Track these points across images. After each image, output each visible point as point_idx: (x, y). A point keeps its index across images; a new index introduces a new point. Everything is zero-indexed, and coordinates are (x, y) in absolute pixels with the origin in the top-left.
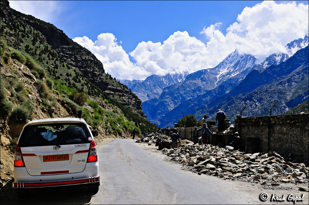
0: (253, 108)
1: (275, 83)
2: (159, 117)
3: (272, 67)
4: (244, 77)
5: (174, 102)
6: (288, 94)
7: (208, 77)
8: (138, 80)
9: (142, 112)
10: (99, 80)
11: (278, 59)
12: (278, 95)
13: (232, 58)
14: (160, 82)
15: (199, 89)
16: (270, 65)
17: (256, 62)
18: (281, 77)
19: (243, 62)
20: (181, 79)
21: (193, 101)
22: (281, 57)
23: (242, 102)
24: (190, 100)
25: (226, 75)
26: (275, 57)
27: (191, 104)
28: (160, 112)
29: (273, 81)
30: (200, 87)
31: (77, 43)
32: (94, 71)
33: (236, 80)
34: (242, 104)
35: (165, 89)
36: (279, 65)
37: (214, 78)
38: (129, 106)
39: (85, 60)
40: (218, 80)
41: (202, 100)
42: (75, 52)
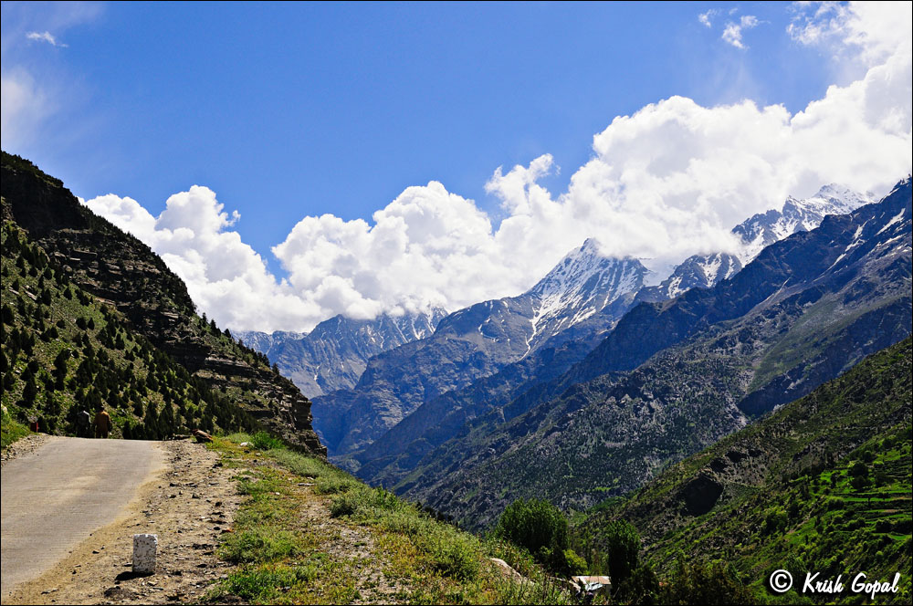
0: (641, 419)
1: (704, 341)
2: (356, 446)
3: (695, 294)
4: (614, 325)
5: (403, 400)
6: (742, 374)
7: (503, 323)
8: (290, 333)
9: (312, 438)
10: (177, 337)
11: (710, 270)
12: (714, 379)
13: (575, 267)
14: (358, 338)
15: (478, 360)
16: (688, 289)
17: (645, 278)
18: (721, 325)
19: (608, 278)
20: (423, 331)
21: (460, 398)
22: (719, 265)
23: (609, 401)
24: (451, 393)
25: (558, 318)
26: (700, 264)
27: (453, 405)
28: (359, 431)
29: (697, 337)
30: (481, 353)
31: (104, 219)
32: (162, 307)
33: (590, 333)
34: (610, 406)
35: (372, 359)
36: (712, 288)
37: (523, 327)
38: (272, 420)
39: (135, 275)
40: (535, 333)
41: (487, 394)
42: (100, 248)
